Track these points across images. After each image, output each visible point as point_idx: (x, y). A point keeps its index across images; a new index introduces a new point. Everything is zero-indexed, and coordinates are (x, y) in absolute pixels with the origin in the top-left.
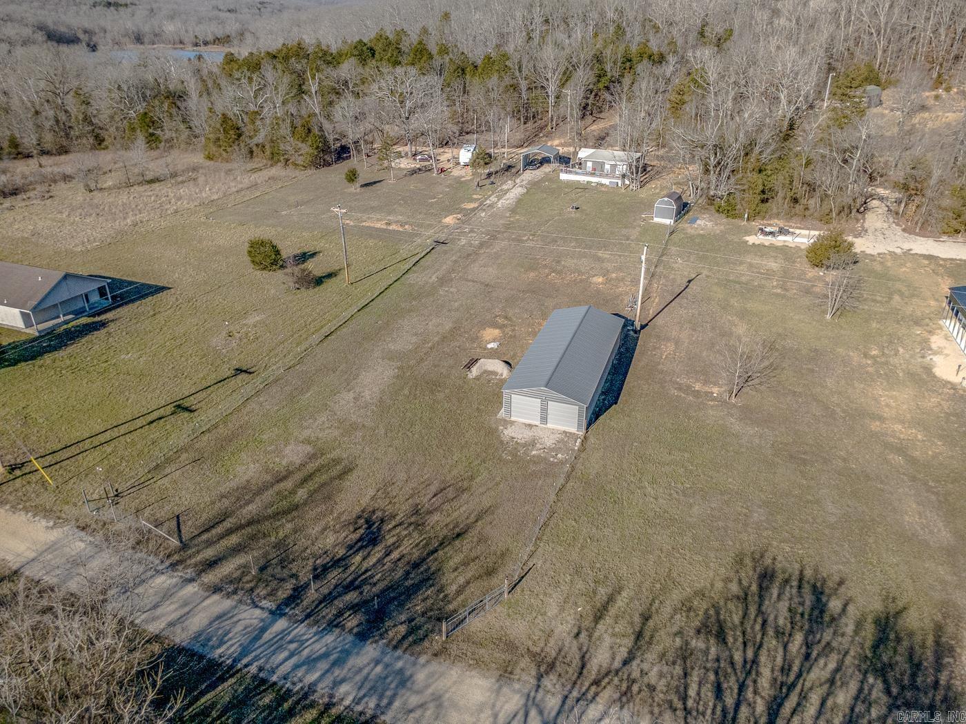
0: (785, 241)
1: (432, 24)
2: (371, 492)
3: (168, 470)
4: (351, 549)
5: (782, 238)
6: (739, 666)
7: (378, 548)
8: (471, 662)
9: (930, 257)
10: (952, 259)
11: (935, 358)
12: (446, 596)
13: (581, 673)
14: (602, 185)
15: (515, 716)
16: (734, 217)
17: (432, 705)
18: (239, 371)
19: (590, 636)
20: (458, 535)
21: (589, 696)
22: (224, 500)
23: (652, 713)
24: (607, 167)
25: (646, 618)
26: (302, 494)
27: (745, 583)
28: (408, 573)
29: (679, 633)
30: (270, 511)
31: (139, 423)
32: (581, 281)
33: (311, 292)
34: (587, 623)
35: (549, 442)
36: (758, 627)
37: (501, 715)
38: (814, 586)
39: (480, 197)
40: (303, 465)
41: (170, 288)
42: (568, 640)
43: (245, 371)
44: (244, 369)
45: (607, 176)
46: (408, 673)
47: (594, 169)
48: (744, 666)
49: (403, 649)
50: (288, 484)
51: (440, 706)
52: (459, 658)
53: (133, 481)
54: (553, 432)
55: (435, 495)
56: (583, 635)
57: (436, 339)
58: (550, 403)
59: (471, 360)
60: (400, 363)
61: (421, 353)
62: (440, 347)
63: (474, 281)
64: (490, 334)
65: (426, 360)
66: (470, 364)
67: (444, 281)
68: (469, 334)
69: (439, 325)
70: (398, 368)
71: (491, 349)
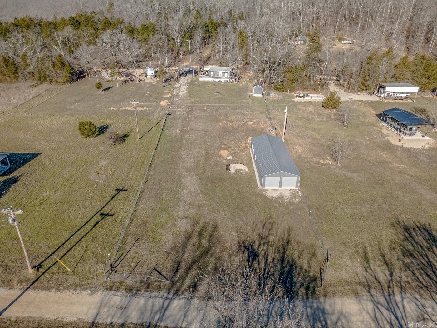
0: (309, 99)
1: (104, 9)
2: (235, 234)
3: (128, 248)
4: (249, 262)
5: (306, 98)
6: (426, 264)
7: (260, 258)
8: (340, 294)
9: (360, 101)
10: (367, 101)
11: (388, 138)
12: (305, 270)
13: (381, 285)
14: (221, 82)
15: (375, 310)
16: (283, 91)
17: (342, 317)
18: (119, 190)
19: (371, 269)
20: (287, 243)
21: (391, 293)
22: (170, 255)
23: (416, 292)
24: (221, 74)
25: (383, 256)
26: (205, 243)
27: (403, 234)
28: (282, 265)
29: (398, 259)
30: (197, 254)
31: (88, 227)
32: (243, 125)
33: (123, 145)
34: (366, 265)
35: (288, 194)
36: (420, 249)
37: (370, 312)
38: (423, 228)
39: (169, 91)
40: (193, 229)
41: (40, 154)
42: (365, 273)
43: (122, 190)
44: (121, 188)
45: (221, 78)
46: (322, 307)
47: (214, 75)
48: (428, 264)
49: (311, 298)
50: (194, 239)
51: (345, 317)
52: (334, 294)
53: (114, 257)
54: (286, 190)
55: (263, 228)
56: (368, 270)
57: (202, 159)
58: (283, 178)
59: (227, 165)
60: (195, 173)
61: (202, 167)
62: (207, 162)
63: (198, 130)
64: (224, 153)
65: (206, 169)
66: (228, 167)
67: (184, 132)
68: (215, 154)
69: (198, 152)
70: (197, 175)
71: (230, 159)
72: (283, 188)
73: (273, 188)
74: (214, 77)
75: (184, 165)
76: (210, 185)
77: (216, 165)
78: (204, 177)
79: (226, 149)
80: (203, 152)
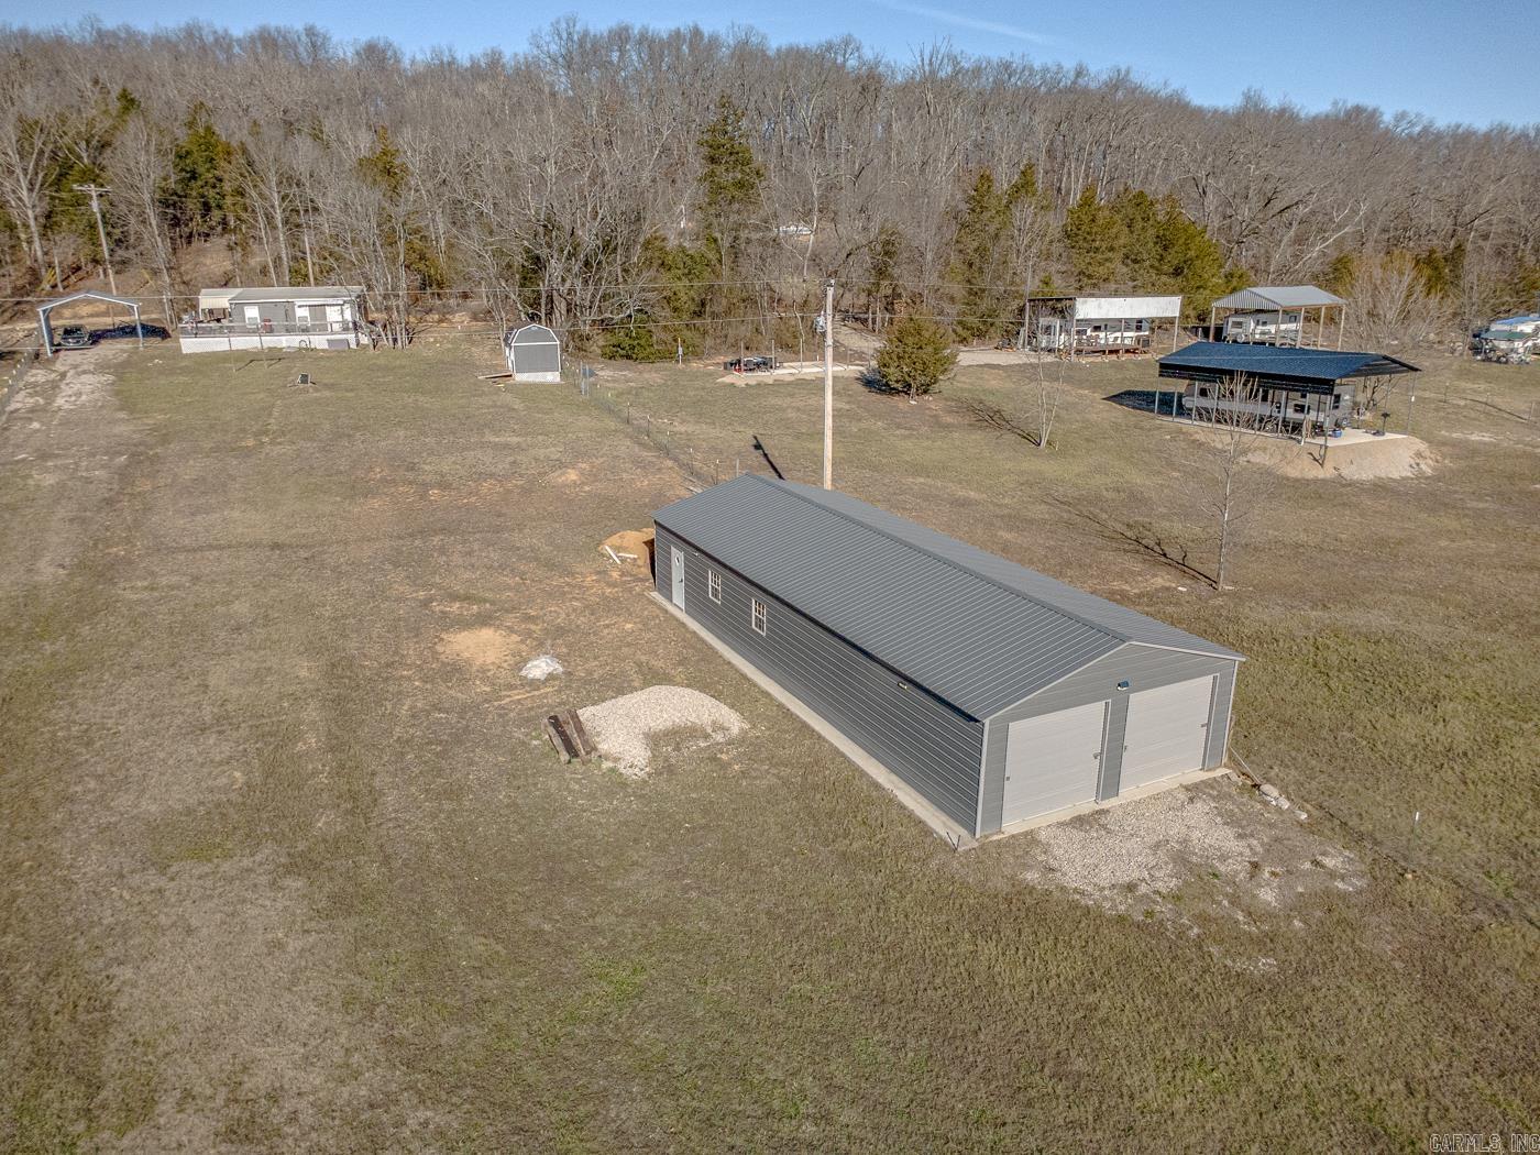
14: (312, 350)
16: (654, 357)
24: (301, 313)
45: (306, 331)
47: (266, 320)
57: (312, 712)
58: (1131, 695)
59: (556, 722)
60: (267, 850)
61: (323, 778)
62: (363, 733)
63: (220, 548)
64: (481, 646)
65: (376, 796)
66: (569, 736)
67: (98, 571)
68: (409, 666)
69: (259, 676)
70: (290, 869)
71: (551, 677)
72: (1129, 792)
73: (1066, 814)
74: (270, 330)
75: (123, 801)
76: (478, 945)
77: (460, 742)
78: (373, 872)
79: (483, 620)
80: (305, 669)
